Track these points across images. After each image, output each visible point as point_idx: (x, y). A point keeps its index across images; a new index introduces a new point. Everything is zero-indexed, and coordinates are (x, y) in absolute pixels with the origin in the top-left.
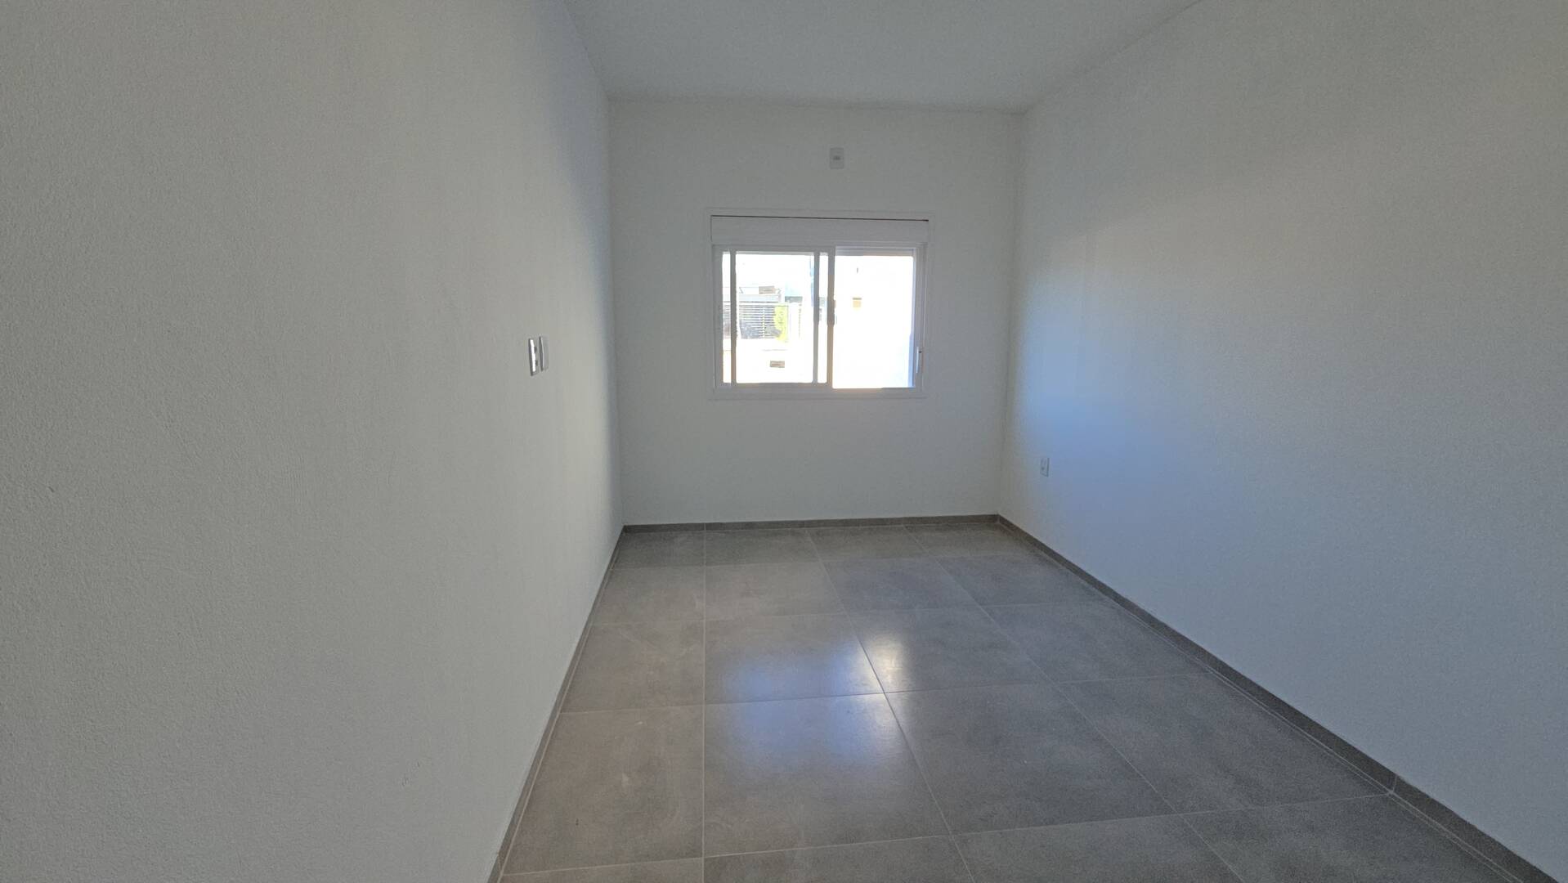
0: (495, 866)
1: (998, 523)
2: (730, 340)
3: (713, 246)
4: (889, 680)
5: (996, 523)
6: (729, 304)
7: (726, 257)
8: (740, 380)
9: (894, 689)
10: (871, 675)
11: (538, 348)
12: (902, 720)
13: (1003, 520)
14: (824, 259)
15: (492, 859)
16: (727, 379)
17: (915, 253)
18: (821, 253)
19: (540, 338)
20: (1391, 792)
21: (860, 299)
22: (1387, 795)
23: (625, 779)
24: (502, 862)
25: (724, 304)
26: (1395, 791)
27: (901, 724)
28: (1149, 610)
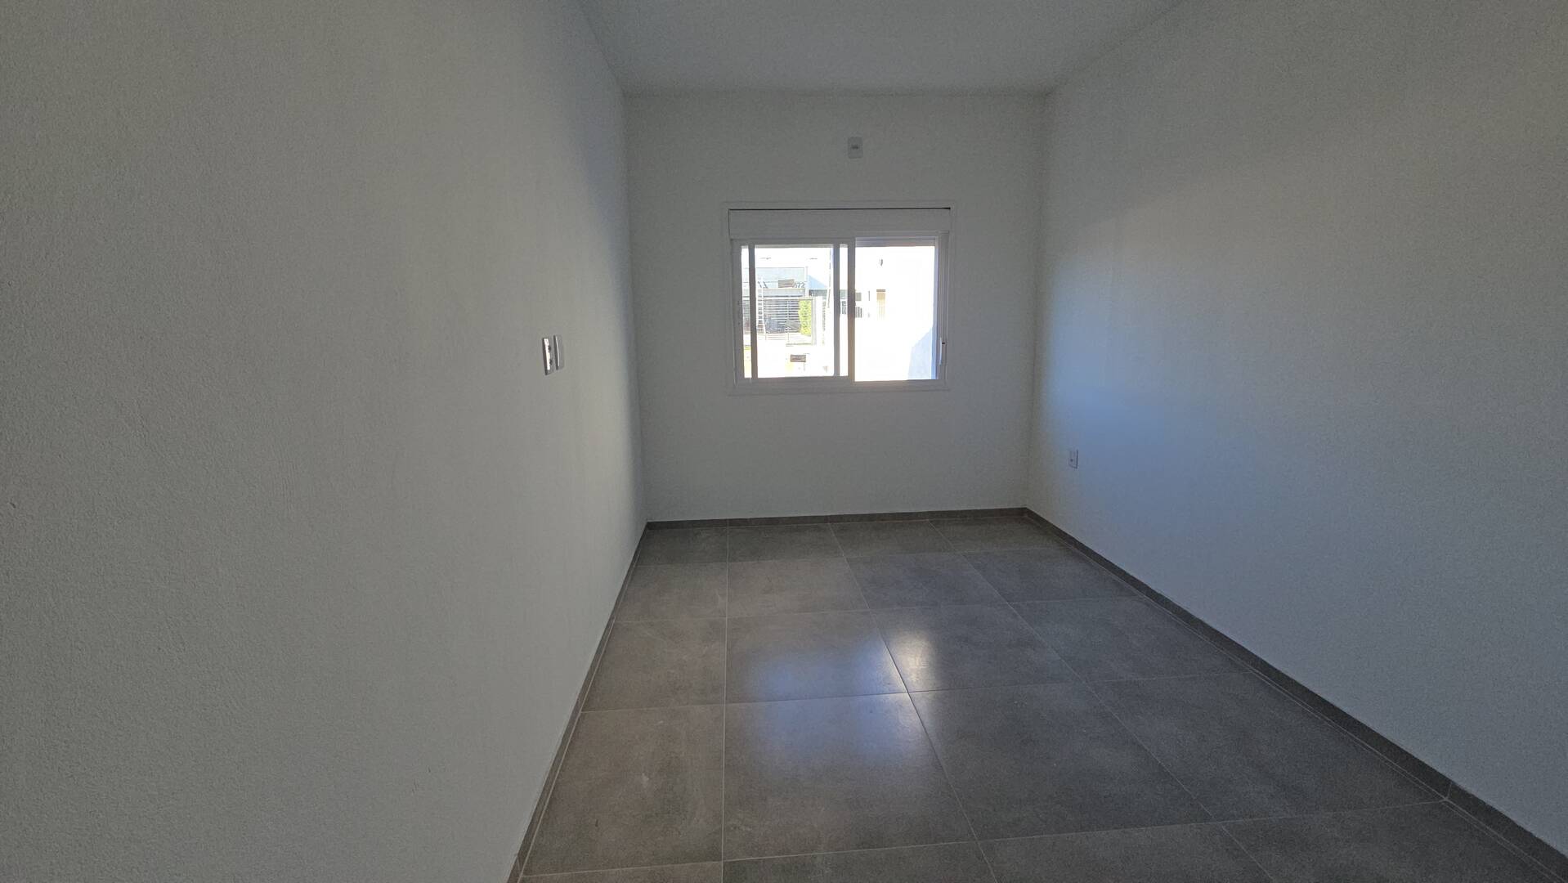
0: (514, 867)
1: (1026, 516)
2: (749, 336)
3: (732, 240)
4: (913, 678)
5: (1025, 518)
6: (749, 299)
7: (745, 252)
8: (760, 375)
9: (919, 688)
10: (895, 673)
11: (553, 346)
12: (927, 720)
13: (1030, 513)
14: (844, 251)
15: (511, 860)
16: (748, 374)
17: (937, 243)
18: (841, 245)
19: (554, 337)
20: (1446, 799)
21: (884, 291)
22: (1441, 801)
23: (645, 779)
24: (522, 863)
25: (743, 299)
26: (1451, 798)
27: (926, 725)
28: (1184, 605)
